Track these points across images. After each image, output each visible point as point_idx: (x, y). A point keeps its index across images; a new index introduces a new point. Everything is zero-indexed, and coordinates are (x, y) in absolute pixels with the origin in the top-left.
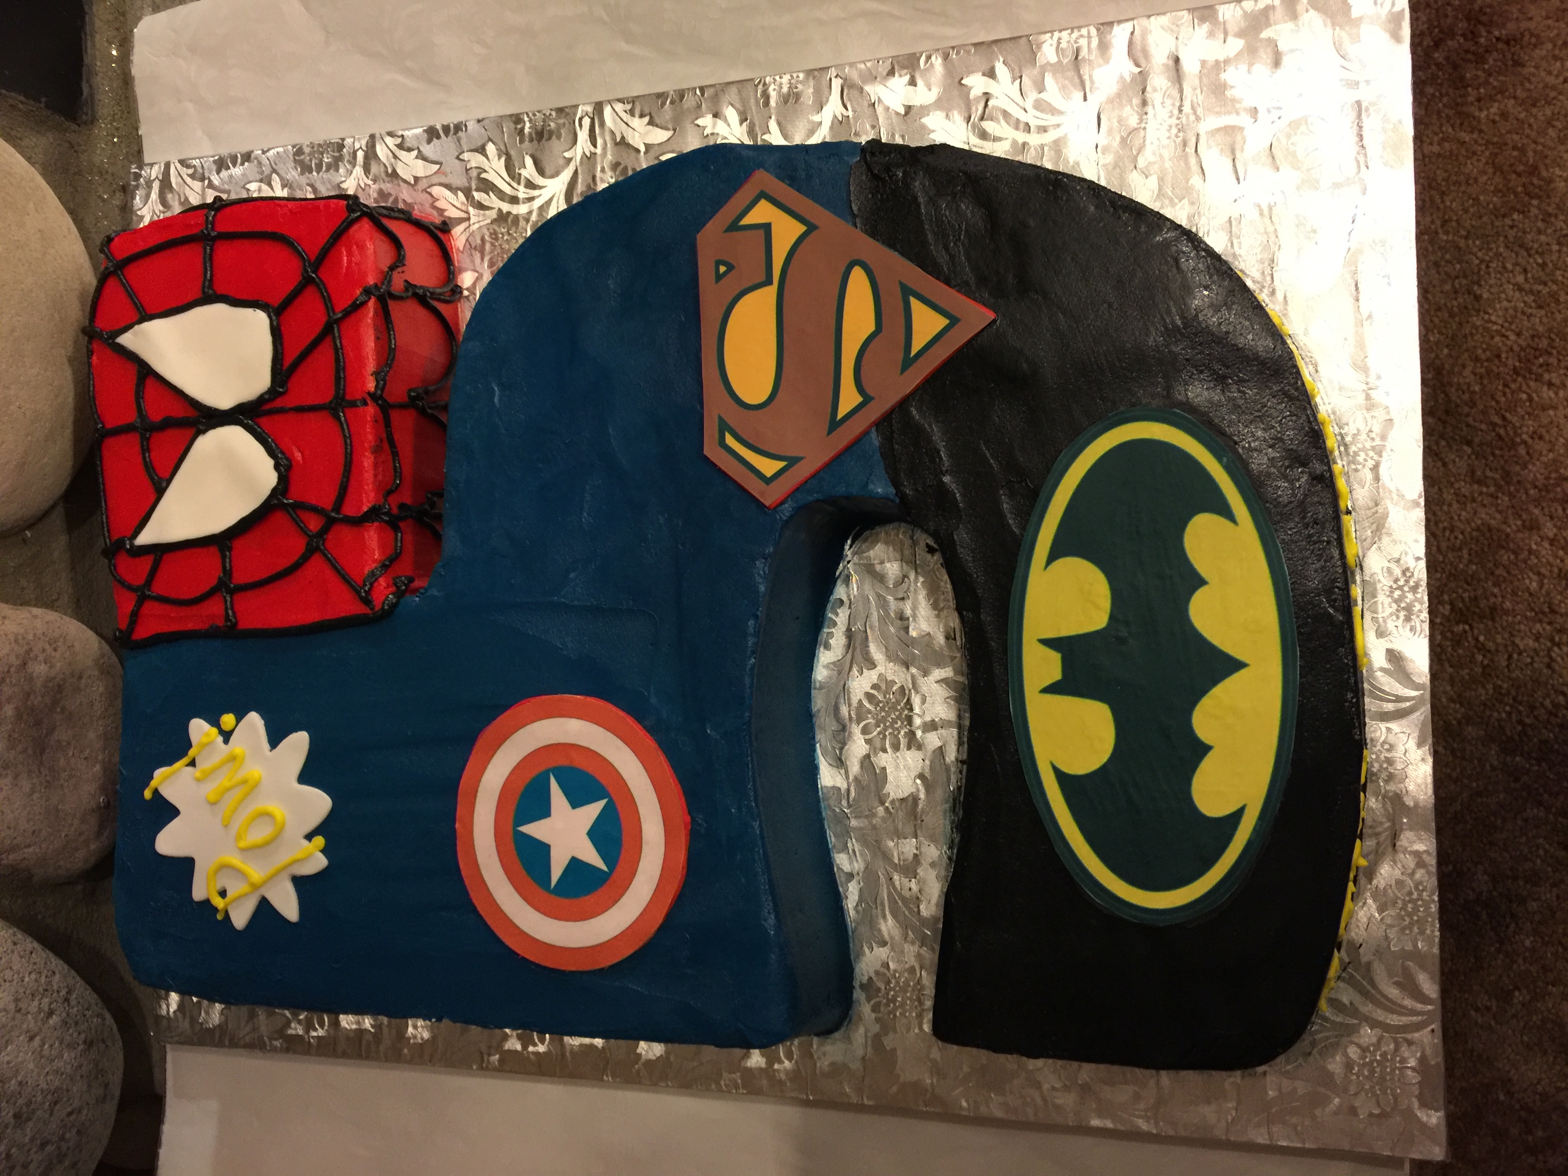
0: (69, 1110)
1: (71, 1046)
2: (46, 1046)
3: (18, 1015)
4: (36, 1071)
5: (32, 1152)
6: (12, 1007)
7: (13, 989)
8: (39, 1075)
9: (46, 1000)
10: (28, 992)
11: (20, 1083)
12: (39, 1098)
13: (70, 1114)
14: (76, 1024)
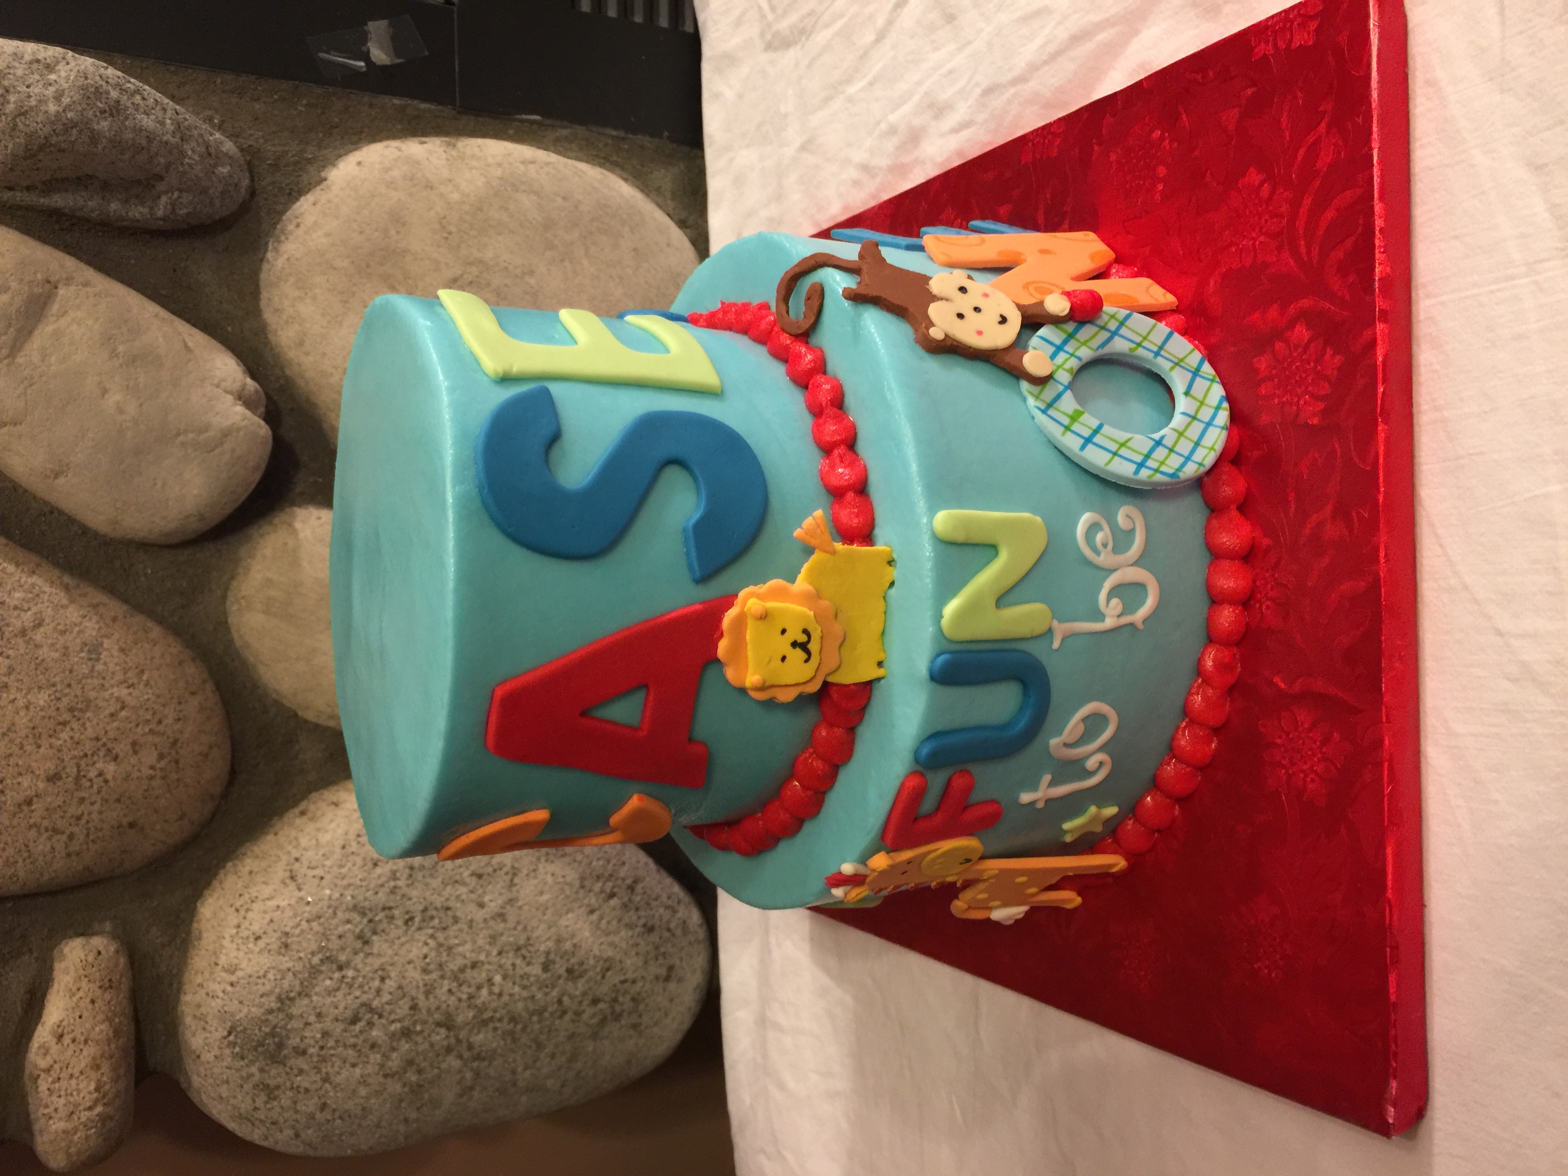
0: (622, 978)
1: (630, 926)
2: (604, 922)
3: (582, 892)
4: (591, 940)
5: (585, 1003)
6: (577, 884)
7: (581, 870)
8: (593, 943)
9: (610, 884)
10: (594, 874)
11: (575, 946)
12: (592, 962)
13: (623, 982)
14: (637, 909)
